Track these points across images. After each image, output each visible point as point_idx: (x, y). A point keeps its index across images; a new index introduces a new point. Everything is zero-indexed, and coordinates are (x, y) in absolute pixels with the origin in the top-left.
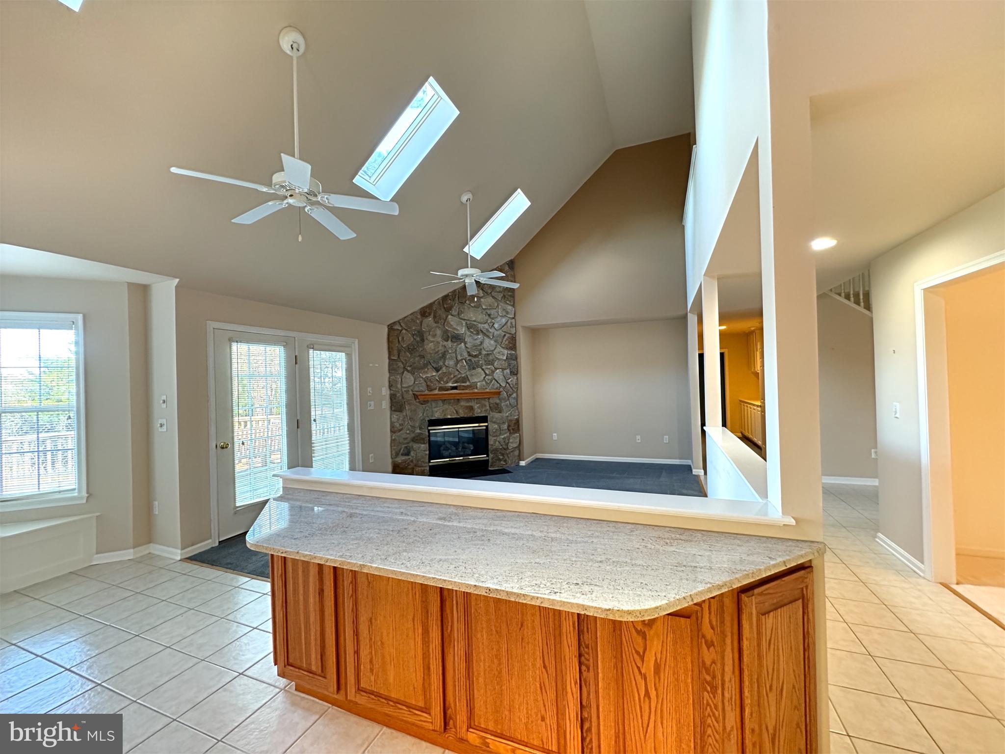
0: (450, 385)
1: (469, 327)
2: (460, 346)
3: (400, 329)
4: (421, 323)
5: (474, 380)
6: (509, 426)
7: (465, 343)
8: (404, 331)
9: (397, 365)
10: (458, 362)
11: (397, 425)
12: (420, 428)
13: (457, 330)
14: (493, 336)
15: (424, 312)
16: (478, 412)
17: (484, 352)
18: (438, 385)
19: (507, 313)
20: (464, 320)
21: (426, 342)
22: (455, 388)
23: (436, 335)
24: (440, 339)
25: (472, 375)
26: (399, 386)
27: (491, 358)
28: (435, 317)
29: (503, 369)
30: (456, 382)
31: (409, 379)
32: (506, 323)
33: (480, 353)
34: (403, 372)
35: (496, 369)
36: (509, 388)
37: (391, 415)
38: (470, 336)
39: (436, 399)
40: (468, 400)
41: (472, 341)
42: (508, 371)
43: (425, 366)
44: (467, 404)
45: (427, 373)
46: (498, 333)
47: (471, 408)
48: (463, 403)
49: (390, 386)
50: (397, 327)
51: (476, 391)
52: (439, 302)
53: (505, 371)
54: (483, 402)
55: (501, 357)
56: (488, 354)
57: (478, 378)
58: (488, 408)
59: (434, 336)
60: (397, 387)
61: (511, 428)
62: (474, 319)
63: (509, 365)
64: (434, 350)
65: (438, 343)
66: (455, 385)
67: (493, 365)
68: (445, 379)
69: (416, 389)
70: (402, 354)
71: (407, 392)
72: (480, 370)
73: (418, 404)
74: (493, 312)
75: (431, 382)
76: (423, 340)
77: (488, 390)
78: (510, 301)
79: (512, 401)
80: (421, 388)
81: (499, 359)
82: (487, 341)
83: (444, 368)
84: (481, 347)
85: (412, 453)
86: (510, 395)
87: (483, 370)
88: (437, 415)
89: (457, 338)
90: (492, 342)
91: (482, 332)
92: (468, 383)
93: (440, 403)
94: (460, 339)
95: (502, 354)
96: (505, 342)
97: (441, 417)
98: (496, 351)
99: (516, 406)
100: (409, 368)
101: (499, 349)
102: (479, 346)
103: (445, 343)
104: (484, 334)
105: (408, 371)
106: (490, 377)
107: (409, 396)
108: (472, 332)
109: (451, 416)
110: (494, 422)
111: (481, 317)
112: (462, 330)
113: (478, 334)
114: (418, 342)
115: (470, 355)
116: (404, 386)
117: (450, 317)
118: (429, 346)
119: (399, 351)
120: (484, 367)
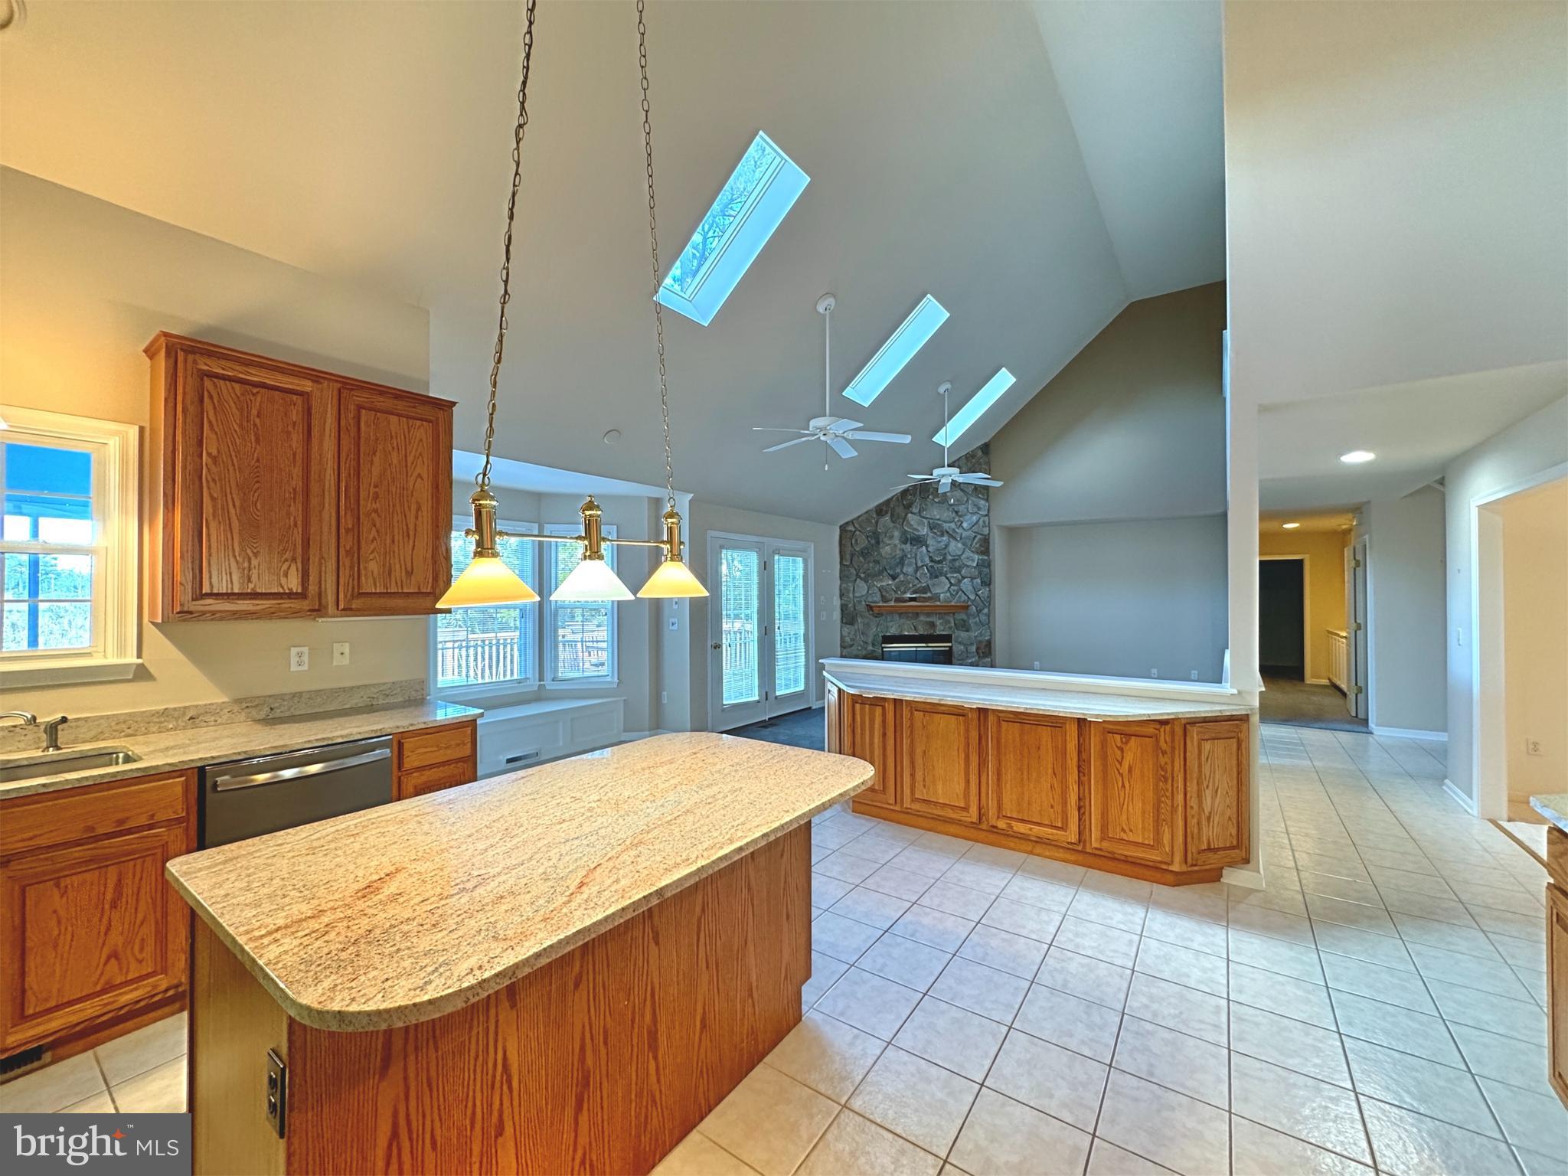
0: (909, 595)
1: (931, 527)
2: (921, 550)
3: (853, 529)
4: (877, 522)
5: (936, 590)
6: (978, 649)
7: (927, 547)
8: (858, 533)
9: (849, 571)
10: (917, 569)
11: (847, 639)
12: (873, 645)
13: (918, 531)
14: (961, 538)
15: (880, 511)
16: (940, 630)
17: (949, 558)
18: (894, 596)
19: (979, 509)
20: (926, 518)
21: (881, 545)
22: (912, 599)
23: (893, 536)
24: (897, 542)
25: (934, 585)
26: (851, 595)
27: (957, 564)
28: (892, 516)
29: (972, 579)
30: (915, 592)
31: (862, 588)
32: (978, 521)
33: (945, 559)
34: (856, 580)
35: (963, 578)
36: (980, 602)
37: (841, 627)
38: (934, 537)
39: (892, 612)
40: (928, 615)
41: (935, 543)
42: (979, 581)
43: (880, 573)
44: (928, 619)
45: (881, 581)
46: (968, 533)
47: (932, 625)
48: (922, 618)
49: (841, 596)
50: (851, 528)
51: (938, 603)
52: (898, 499)
53: (975, 581)
54: (947, 617)
55: (969, 563)
56: (954, 560)
57: (942, 589)
58: (953, 625)
59: (891, 537)
60: (849, 597)
61: (980, 652)
62: (938, 517)
63: (980, 573)
64: (891, 554)
65: (895, 546)
66: (914, 596)
67: (959, 572)
68: (903, 589)
69: (870, 599)
70: (855, 558)
71: (860, 602)
72: (943, 579)
73: (871, 617)
74: (962, 508)
75: (887, 592)
76: (878, 543)
77: (953, 603)
78: (983, 495)
79: (983, 618)
80: (875, 599)
81: (968, 566)
82: (953, 543)
83: (902, 576)
84: (946, 551)
86: (981, 611)
87: (947, 578)
88: (893, 631)
89: (918, 541)
90: (960, 545)
91: (947, 532)
92: (929, 595)
93: (897, 617)
94: (921, 542)
95: (973, 559)
96: (976, 544)
97: (897, 633)
98: (964, 556)
99: (988, 623)
100: (862, 575)
101: (968, 553)
102: (943, 551)
103: (903, 546)
104: (950, 536)
105: (861, 578)
106: (956, 588)
107: (862, 607)
108: (935, 533)
109: (908, 632)
110: (960, 643)
111: (947, 514)
112: (924, 531)
113: (942, 535)
114: (872, 545)
115: (932, 560)
116: (856, 595)
117: (910, 515)
118: (886, 550)
119: (852, 556)
120: (948, 576)
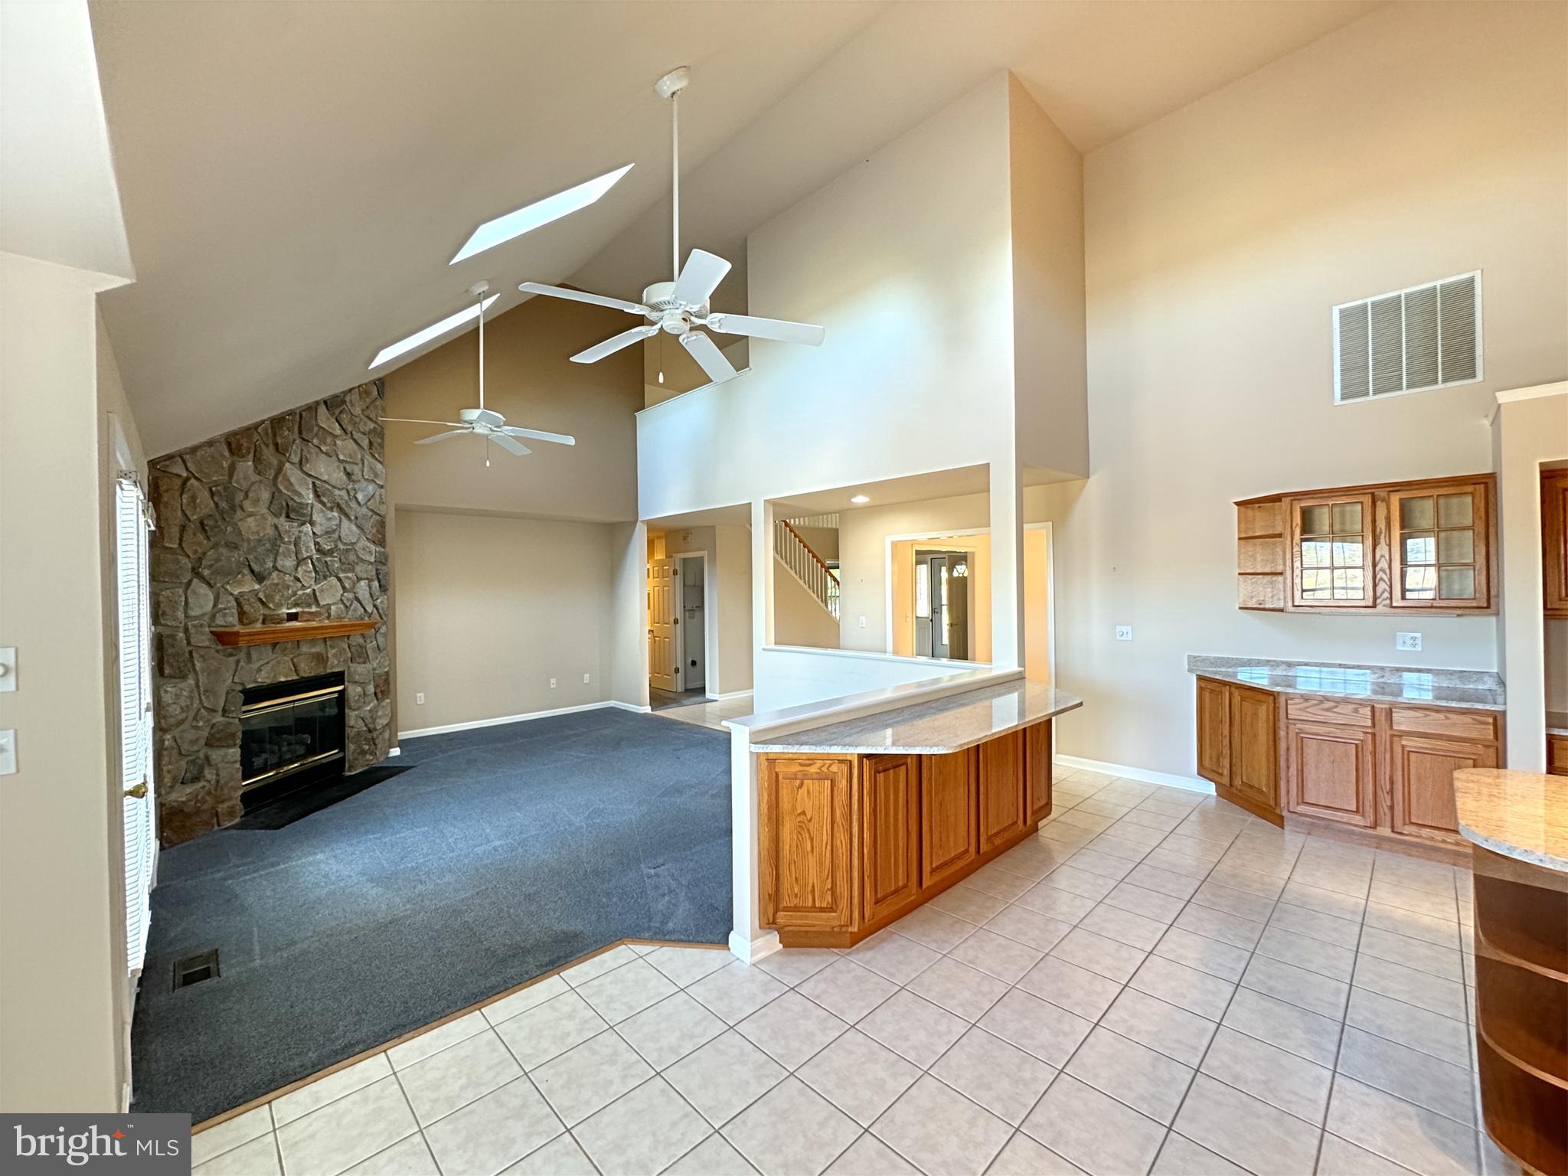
0: (285, 611)
1: (317, 495)
2: (303, 529)
3: (184, 474)
4: (232, 469)
5: (324, 601)
6: (376, 687)
7: (312, 525)
8: (193, 481)
9: (178, 561)
11: (175, 710)
12: (226, 712)
13: (300, 495)
14: (356, 518)
15: (235, 443)
16: (334, 666)
17: (341, 546)
18: (263, 612)
19: (376, 475)
20: (310, 476)
21: (239, 514)
22: (293, 617)
23: (258, 500)
24: (264, 511)
25: (322, 591)
26: (180, 615)
27: (351, 557)
28: (257, 459)
30: (296, 605)
31: (203, 599)
32: (374, 494)
33: (336, 548)
34: (190, 582)
35: (359, 579)
36: (378, 617)
38: (322, 511)
39: (258, 642)
40: (313, 642)
41: (324, 521)
42: (376, 584)
43: (238, 568)
44: (313, 650)
45: (240, 583)
46: (362, 510)
47: (321, 659)
48: (306, 649)
50: (179, 469)
51: (326, 622)
52: (263, 431)
53: (372, 584)
54: (340, 644)
55: (367, 557)
56: (347, 551)
57: (331, 597)
58: (347, 655)
59: (255, 502)
60: (176, 619)
61: (378, 691)
62: (325, 478)
63: (378, 573)
64: (257, 533)
65: (263, 517)
66: (294, 611)
67: (354, 571)
68: (276, 598)
69: (219, 621)
70: (188, 536)
71: (199, 627)
72: (333, 580)
73: (223, 655)
74: (356, 469)
75: (249, 605)
76: (233, 508)
77: (347, 621)
78: (379, 456)
79: (382, 641)
80: (229, 619)
81: (363, 562)
82: (345, 523)
83: (274, 574)
84: (335, 536)
85: (209, 774)
86: (379, 629)
87: (339, 580)
88: (264, 678)
89: (298, 513)
90: (354, 528)
91: (338, 505)
92: (315, 608)
93: (267, 651)
94: (303, 515)
95: (369, 551)
96: (372, 529)
97: (266, 682)
98: (359, 545)
99: (388, 650)
100: (206, 572)
101: (364, 542)
103: (276, 521)
104: (342, 511)
105: (201, 579)
106: (351, 596)
107: (203, 639)
108: (324, 504)
109: (286, 677)
110: (354, 683)
111: (336, 476)
112: (308, 497)
113: (332, 509)
114: (222, 512)
115: (318, 549)
116: (191, 614)
117: (287, 465)
118: (247, 524)
119: (183, 528)
120: (341, 575)
